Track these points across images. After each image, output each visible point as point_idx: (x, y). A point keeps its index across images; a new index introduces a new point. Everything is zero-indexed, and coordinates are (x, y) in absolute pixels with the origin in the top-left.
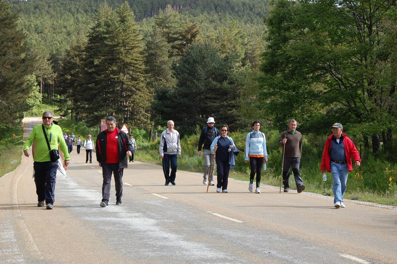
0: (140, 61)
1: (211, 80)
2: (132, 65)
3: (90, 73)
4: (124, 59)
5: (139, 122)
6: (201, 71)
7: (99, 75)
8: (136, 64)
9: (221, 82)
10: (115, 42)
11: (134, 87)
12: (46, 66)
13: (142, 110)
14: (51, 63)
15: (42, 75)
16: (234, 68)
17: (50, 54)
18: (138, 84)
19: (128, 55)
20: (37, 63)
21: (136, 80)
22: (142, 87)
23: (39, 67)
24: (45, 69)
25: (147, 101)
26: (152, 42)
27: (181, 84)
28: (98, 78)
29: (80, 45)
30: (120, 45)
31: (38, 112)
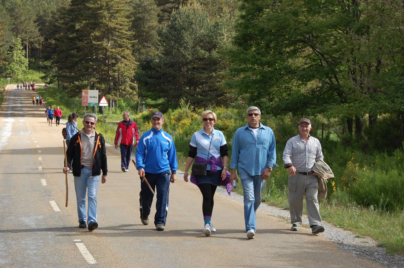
0: (125, 25)
1: (198, 48)
2: (117, 30)
3: (72, 39)
4: (107, 24)
5: (124, 92)
6: (188, 38)
7: (81, 41)
8: (121, 29)
9: (209, 50)
10: (98, 5)
11: (119, 55)
12: (33, 29)
13: (128, 80)
14: (38, 26)
15: (28, 38)
16: (224, 35)
17: (37, 15)
18: (123, 51)
19: (113, 19)
20: (23, 25)
21: (121, 47)
22: (128, 55)
23: (24, 30)
24: (31, 32)
25: (133, 70)
26: (139, 5)
27: (167, 53)
28: (80, 44)
29: (65, 7)
30: (104, 8)
31: (23, 78)
